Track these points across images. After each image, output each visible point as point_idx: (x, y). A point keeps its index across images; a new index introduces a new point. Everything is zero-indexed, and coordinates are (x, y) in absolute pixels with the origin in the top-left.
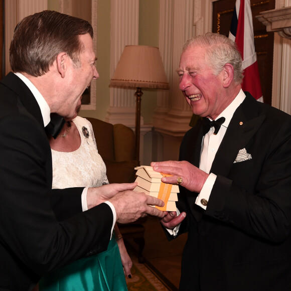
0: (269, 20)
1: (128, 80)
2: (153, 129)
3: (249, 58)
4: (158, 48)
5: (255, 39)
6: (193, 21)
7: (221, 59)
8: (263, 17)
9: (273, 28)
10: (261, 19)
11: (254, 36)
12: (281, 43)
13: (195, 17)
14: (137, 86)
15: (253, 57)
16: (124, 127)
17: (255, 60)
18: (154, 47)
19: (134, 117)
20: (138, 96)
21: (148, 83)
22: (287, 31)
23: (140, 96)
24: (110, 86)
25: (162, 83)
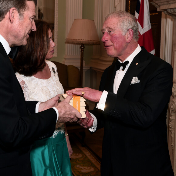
0: (159, 4)
1: (76, 39)
2: (91, 68)
3: (147, 26)
4: (94, 21)
5: (150, 16)
6: (114, 5)
7: (127, 26)
8: (155, 3)
9: (161, 9)
10: (154, 4)
11: (150, 13)
12: (166, 18)
13: (115, 3)
14: (81, 43)
15: (149, 26)
16: (74, 67)
17: (150, 28)
18: (92, 20)
19: (80, 61)
20: (82, 48)
21: (88, 41)
22: (169, 11)
23: (83, 48)
24: (65, 43)
25: (96, 41)
